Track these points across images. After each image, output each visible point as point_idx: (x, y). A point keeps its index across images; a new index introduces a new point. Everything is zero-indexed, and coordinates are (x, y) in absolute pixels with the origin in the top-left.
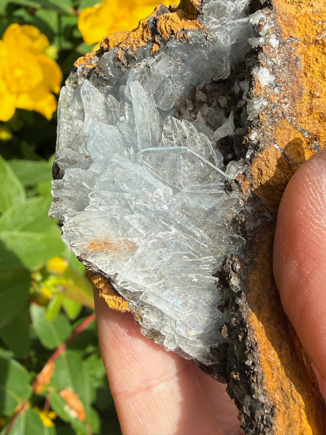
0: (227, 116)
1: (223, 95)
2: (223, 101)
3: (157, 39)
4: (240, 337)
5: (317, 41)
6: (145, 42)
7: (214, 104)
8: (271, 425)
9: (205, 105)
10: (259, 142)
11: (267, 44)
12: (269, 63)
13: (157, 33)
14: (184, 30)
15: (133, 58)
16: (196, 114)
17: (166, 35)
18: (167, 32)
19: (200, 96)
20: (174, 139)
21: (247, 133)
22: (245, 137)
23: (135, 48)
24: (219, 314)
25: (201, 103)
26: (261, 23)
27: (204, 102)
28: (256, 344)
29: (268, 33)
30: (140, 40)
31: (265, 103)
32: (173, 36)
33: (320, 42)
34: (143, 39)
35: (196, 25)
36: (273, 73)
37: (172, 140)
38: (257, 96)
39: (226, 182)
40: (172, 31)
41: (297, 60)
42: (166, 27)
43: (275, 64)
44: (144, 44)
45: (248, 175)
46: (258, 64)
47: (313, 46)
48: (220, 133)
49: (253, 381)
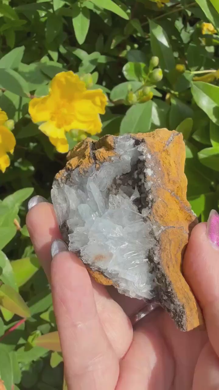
0: (134, 188)
1: (129, 180)
2: (130, 182)
3: (97, 162)
4: (164, 281)
5: (164, 150)
6: (91, 164)
7: (126, 184)
8: (184, 312)
9: (122, 185)
10: (153, 199)
11: (147, 158)
12: (150, 166)
13: (97, 159)
14: (109, 157)
15: (87, 171)
16: (118, 190)
17: (102, 160)
18: (102, 159)
19: (118, 182)
20: (115, 204)
21: (147, 196)
22: (147, 198)
23: (87, 167)
26: (143, 150)
27: (121, 184)
28: (171, 282)
29: (146, 153)
30: (89, 163)
31: (152, 183)
32: (105, 160)
33: (166, 150)
34: (90, 162)
35: (114, 154)
36: (152, 170)
37: (114, 205)
38: (149, 181)
39: (144, 218)
40: (104, 158)
41: (160, 161)
42: (101, 157)
43: (152, 165)
44: (91, 165)
45: (152, 213)
46: (146, 168)
47: (163, 152)
48: (133, 197)
49: (173, 297)
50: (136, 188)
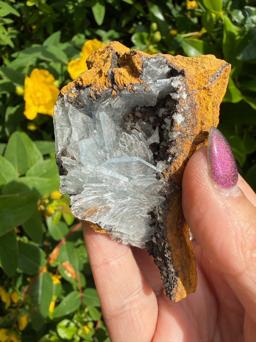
0: (154, 128)
1: (152, 116)
2: (152, 119)
3: (115, 87)
4: (162, 244)
5: (205, 88)
6: (107, 87)
7: (146, 119)
8: (177, 281)
9: (141, 119)
10: (175, 154)
11: (181, 98)
12: (182, 110)
13: (115, 84)
14: (131, 84)
15: (100, 97)
16: (135, 123)
17: (121, 87)
18: (121, 84)
19: (138, 114)
20: (126, 145)
21: (168, 148)
22: (168, 150)
23: (101, 90)
24: (149, 228)
25: (138, 118)
26: (179, 87)
27: (140, 118)
28: (170, 247)
29: (182, 91)
30: (104, 85)
31: (179, 133)
32: (125, 88)
33: (207, 88)
34: (105, 85)
35: (139, 80)
36: (184, 116)
37: (125, 146)
38: (176, 131)
39: (157, 174)
40: (125, 84)
41: (196, 104)
42: (120, 81)
43: (185, 110)
44: (107, 88)
45: (169, 171)
46: (177, 112)
47: (203, 90)
48: (151, 140)
49: (168, 263)
50: (156, 129)
